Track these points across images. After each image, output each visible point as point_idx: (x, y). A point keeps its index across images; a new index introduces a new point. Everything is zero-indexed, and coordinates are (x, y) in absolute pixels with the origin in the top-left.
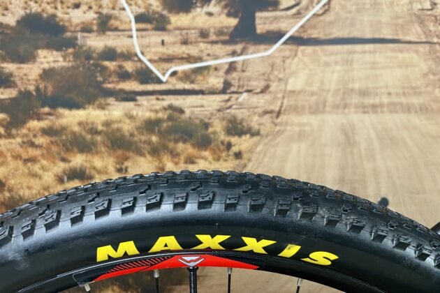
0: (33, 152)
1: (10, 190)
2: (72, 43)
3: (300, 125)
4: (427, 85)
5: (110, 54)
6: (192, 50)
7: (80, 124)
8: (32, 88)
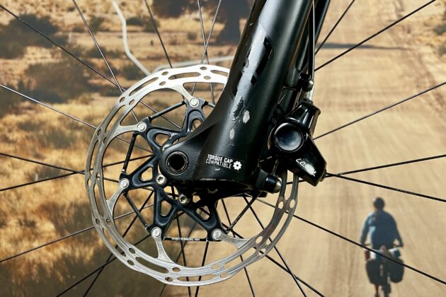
0: (8, 148)
2: (62, 42)
4: (405, 86)
5: (98, 52)
6: (180, 51)
7: (60, 119)
8: (15, 83)
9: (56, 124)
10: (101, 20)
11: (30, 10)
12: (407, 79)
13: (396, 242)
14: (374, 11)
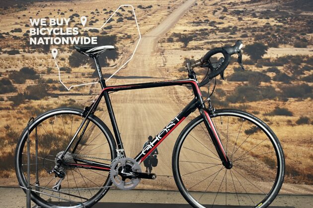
0: (21, 115)
1: (11, 130)
2: (38, 77)
3: (118, 107)
4: (164, 93)
5: (51, 81)
6: (79, 80)
7: (38, 105)
8: (23, 92)
9: (37, 107)
10: (51, 69)
11: (27, 66)
12: (165, 90)
13: (156, 152)
14: (154, 63)
